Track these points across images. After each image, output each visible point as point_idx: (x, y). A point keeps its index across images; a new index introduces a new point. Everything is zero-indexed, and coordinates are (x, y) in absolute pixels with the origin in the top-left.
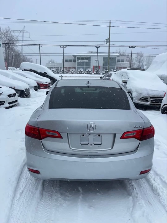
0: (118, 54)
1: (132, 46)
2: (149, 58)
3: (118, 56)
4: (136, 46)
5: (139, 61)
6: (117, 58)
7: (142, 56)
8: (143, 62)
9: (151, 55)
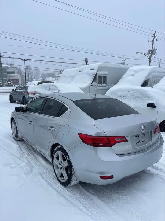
0: (8, 66)
1: (24, 59)
2: (37, 71)
3: (8, 68)
4: (28, 60)
5: (29, 74)
6: (8, 70)
7: (30, 69)
8: (32, 74)
9: (38, 69)
